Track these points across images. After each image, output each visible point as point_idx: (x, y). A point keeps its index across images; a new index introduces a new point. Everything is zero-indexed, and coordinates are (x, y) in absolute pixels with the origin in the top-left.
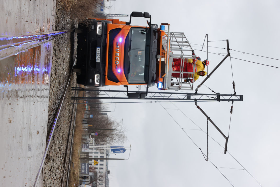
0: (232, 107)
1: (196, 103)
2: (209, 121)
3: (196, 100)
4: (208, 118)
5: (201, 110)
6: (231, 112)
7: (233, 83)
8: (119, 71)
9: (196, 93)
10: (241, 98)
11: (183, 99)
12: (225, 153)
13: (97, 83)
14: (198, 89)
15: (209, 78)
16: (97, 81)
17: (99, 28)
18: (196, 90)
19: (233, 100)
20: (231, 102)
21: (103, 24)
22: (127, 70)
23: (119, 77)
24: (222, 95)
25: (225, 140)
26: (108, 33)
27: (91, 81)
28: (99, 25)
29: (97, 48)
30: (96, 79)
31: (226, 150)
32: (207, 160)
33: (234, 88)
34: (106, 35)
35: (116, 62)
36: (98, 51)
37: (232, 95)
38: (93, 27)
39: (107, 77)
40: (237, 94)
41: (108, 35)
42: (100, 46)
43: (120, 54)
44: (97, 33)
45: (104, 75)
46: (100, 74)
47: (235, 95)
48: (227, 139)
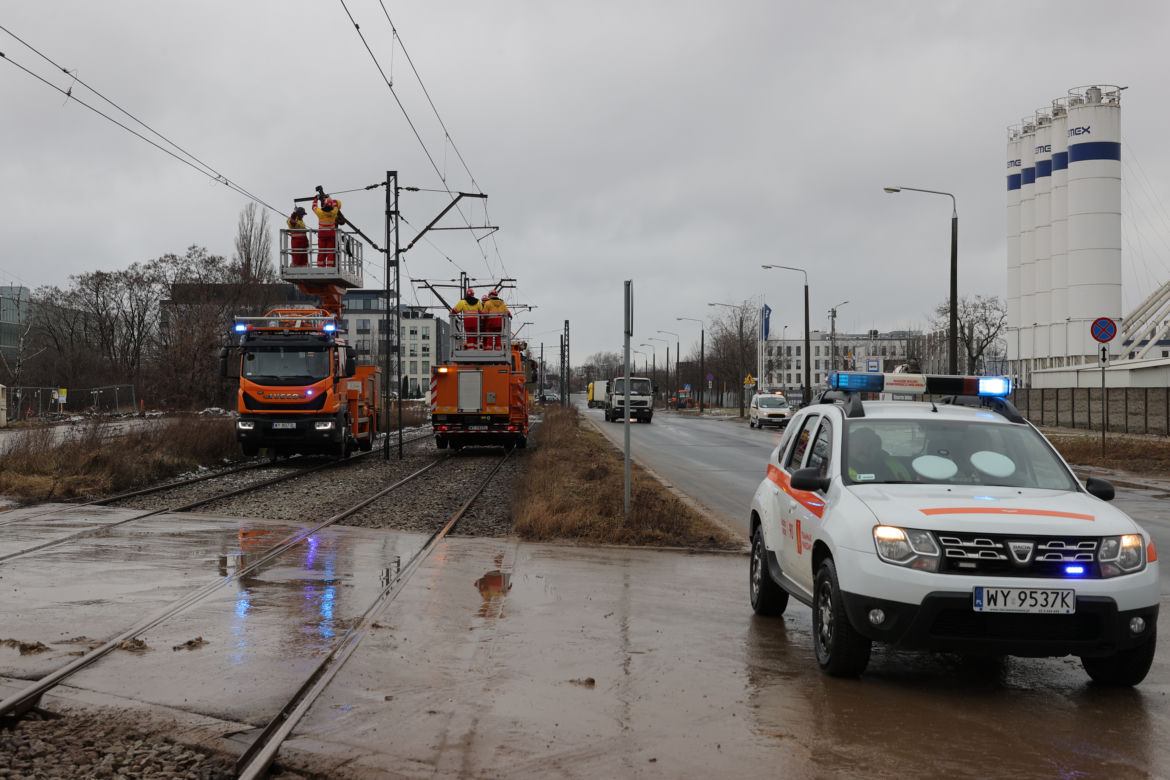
0: (408, 189)
1: (404, 250)
2: (433, 227)
3: (398, 251)
4: (429, 228)
5: (414, 241)
6: (417, 190)
7: (368, 188)
8: (310, 393)
9: (387, 251)
10: (392, 174)
11: (398, 272)
12: (486, 196)
13: (329, 426)
14: (380, 247)
15: (362, 231)
16: (326, 425)
17: (244, 425)
18: (381, 250)
19: (397, 189)
20: (400, 191)
21: (240, 420)
22: (306, 381)
23: (320, 393)
24: (388, 206)
25: (464, 198)
26: (250, 411)
27: (326, 435)
28: (240, 426)
29: (275, 427)
30: (322, 428)
31: (482, 196)
32: (497, 228)
33: (376, 186)
34: (254, 415)
35: (295, 398)
36: (279, 426)
37: (388, 191)
38: (243, 435)
39: (319, 411)
40: (386, 180)
41: (254, 411)
42: (272, 424)
43: (283, 391)
44: (251, 428)
45: (316, 415)
46: (315, 422)
47: (387, 184)
48: (462, 195)
